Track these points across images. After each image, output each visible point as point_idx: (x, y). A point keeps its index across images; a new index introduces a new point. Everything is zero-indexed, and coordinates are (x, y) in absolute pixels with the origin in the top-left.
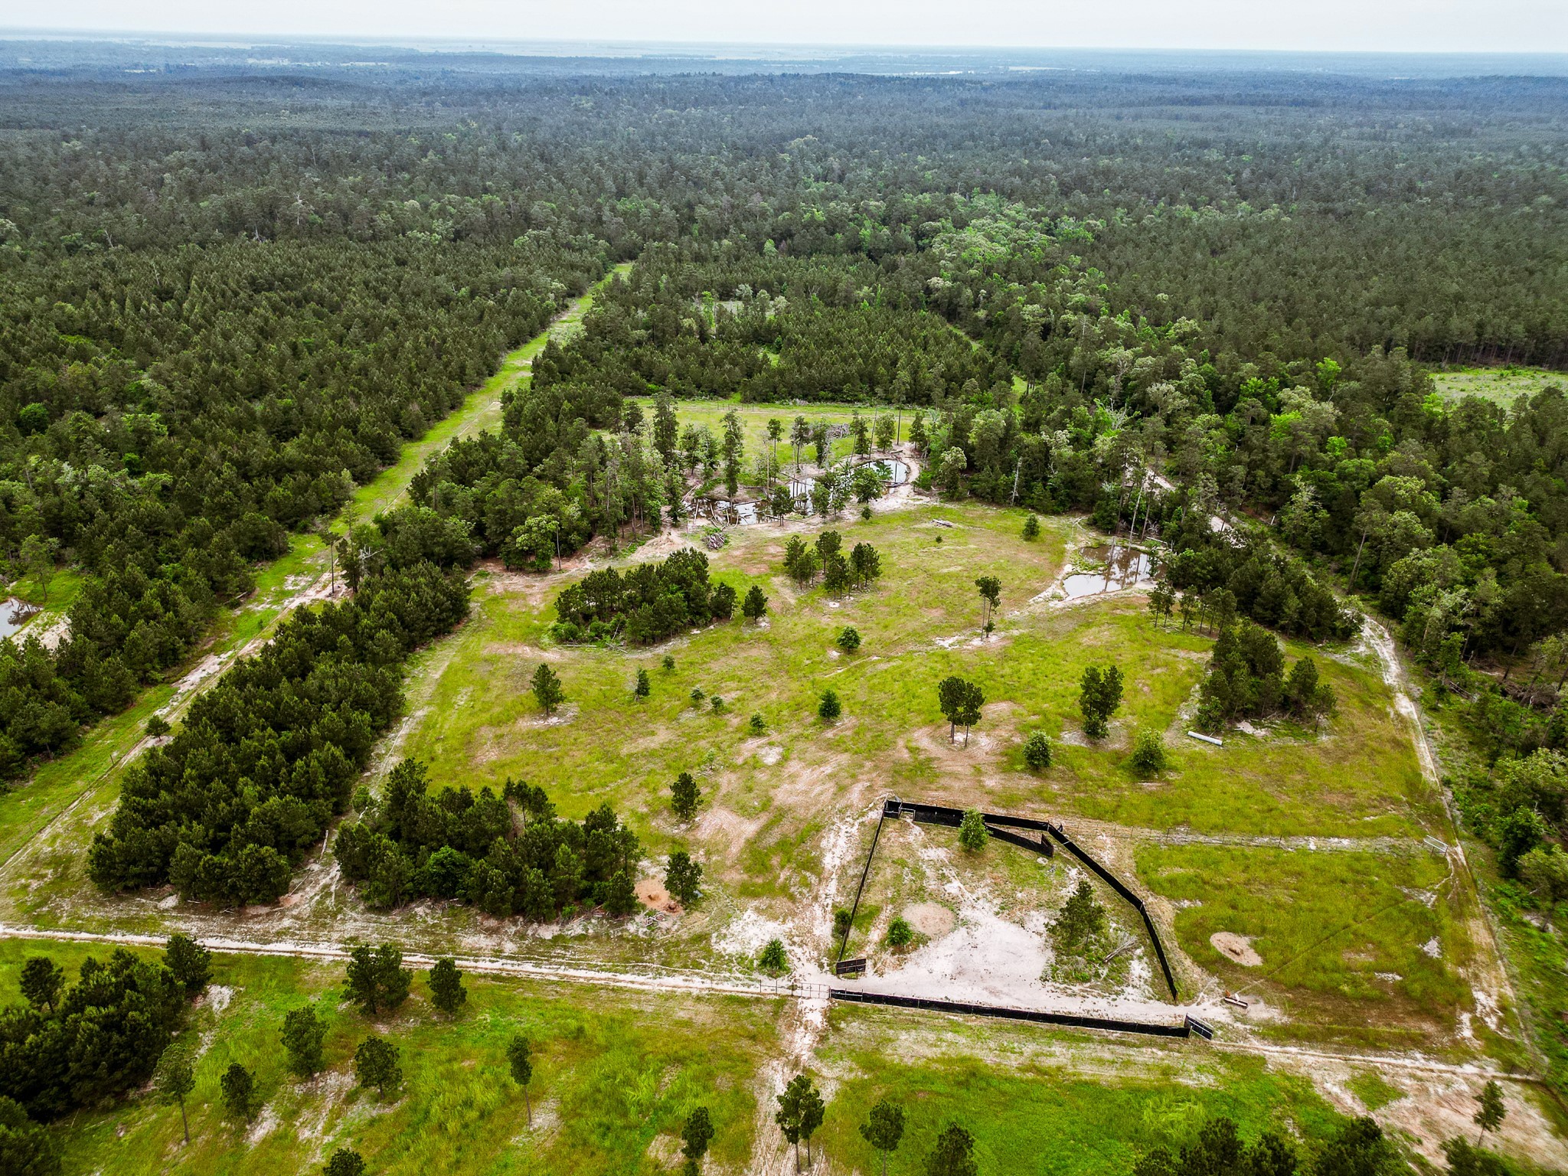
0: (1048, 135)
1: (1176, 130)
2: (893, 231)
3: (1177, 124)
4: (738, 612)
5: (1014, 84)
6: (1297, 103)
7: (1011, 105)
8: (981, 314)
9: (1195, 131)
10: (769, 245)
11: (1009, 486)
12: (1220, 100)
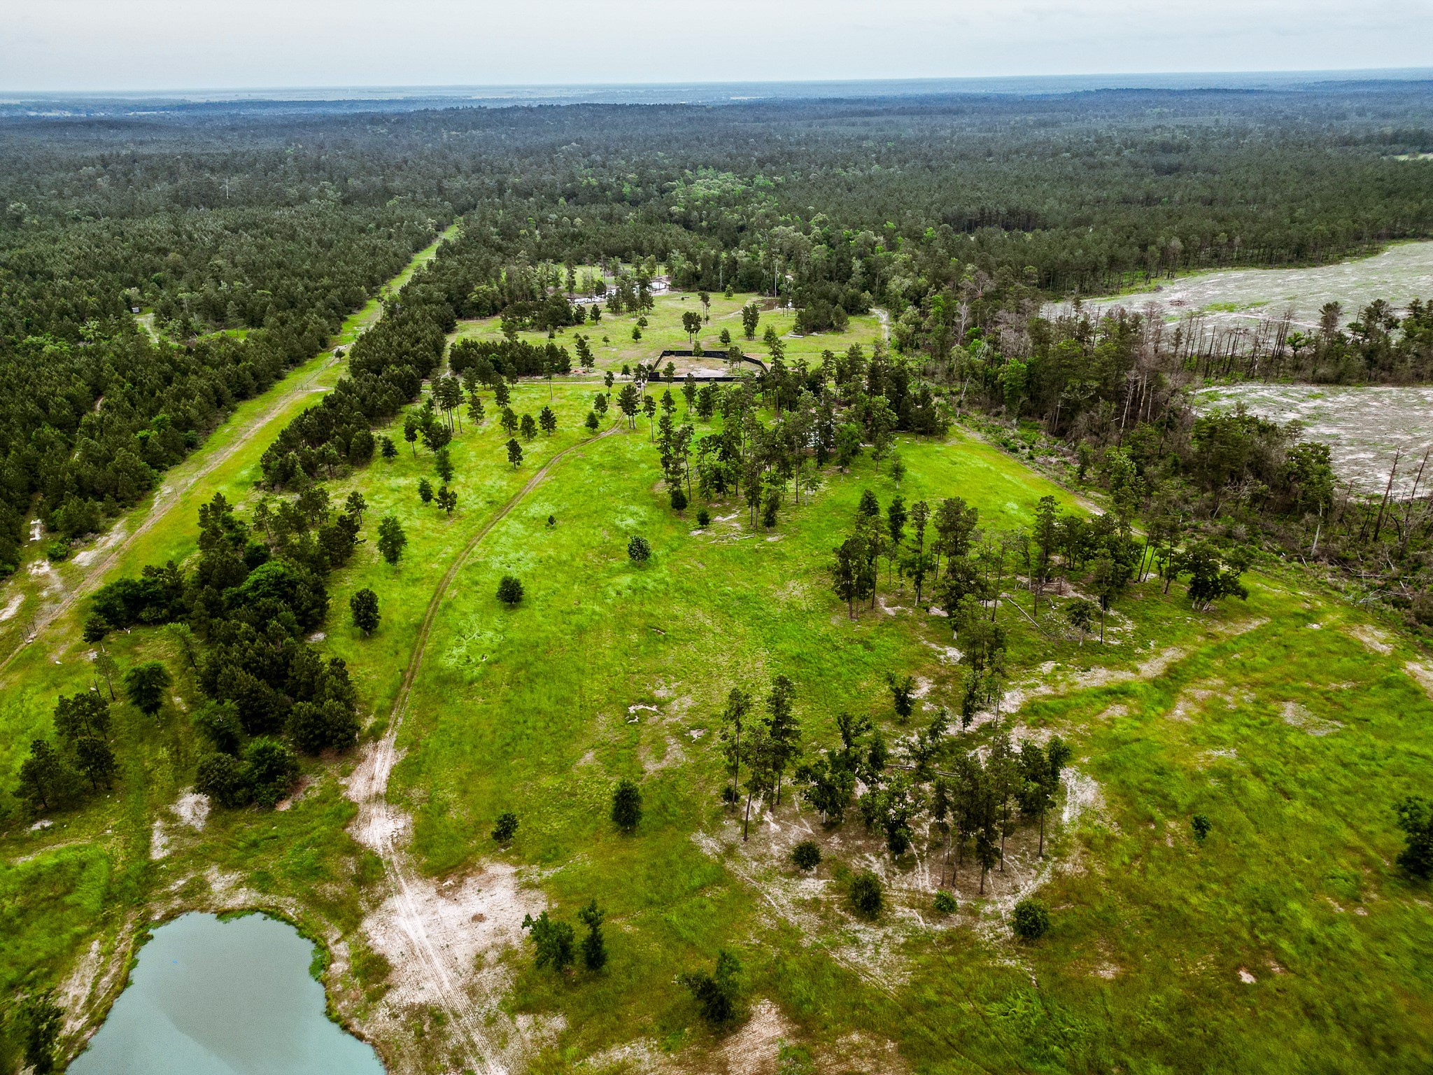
0: (754, 136)
1: (849, 131)
2: (644, 189)
3: (854, 129)
4: (588, 318)
5: (733, 107)
6: (945, 112)
7: (729, 120)
8: (704, 224)
9: (862, 131)
10: (562, 200)
11: (718, 281)
12: (888, 112)
